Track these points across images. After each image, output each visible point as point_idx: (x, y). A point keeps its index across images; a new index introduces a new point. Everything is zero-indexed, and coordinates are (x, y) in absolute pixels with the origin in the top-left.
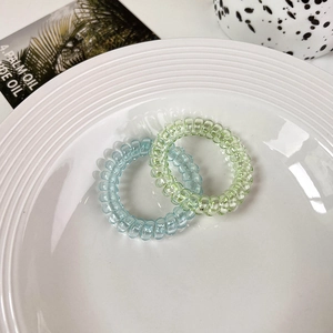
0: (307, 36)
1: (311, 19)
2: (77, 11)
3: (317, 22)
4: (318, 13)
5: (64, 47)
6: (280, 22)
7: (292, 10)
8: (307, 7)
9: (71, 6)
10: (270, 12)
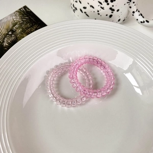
0: (111, 16)
1: (111, 9)
2: (14, 17)
3: (113, 10)
4: (113, 6)
5: (8, 34)
6: (98, 11)
7: (102, 6)
8: (108, 4)
9: (11, 15)
10: (93, 8)
